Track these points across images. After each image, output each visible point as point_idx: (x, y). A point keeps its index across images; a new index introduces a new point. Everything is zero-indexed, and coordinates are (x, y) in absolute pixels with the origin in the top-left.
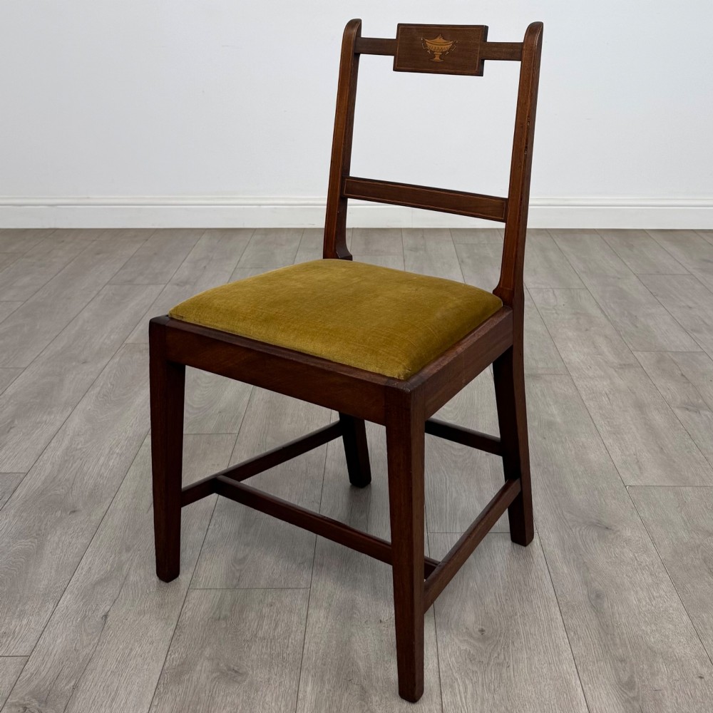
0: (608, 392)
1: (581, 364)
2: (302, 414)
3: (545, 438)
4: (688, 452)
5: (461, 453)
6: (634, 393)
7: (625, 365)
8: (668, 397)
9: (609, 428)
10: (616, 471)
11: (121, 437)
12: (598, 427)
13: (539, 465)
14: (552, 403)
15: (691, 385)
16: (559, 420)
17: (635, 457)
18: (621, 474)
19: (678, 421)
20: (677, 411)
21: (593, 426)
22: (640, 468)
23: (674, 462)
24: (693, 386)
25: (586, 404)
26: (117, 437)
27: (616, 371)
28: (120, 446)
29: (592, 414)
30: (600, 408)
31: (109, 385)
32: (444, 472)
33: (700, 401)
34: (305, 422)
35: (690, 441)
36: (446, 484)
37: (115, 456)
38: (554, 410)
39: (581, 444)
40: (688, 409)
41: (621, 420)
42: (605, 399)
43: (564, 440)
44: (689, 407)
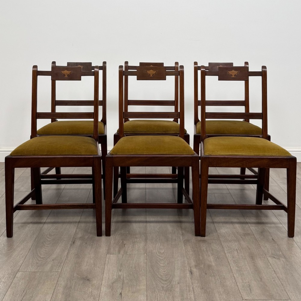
0: (237, 249)
1: (226, 234)
2: (92, 261)
3: (206, 274)
4: (274, 281)
5: (166, 283)
6: (249, 249)
7: (246, 234)
8: (265, 251)
9: (236, 268)
10: (239, 291)
11: (5, 273)
12: (232, 267)
13: (202, 288)
14: (210, 255)
15: (276, 244)
16: (213, 264)
17: (248, 283)
18: (241, 293)
19: (269, 264)
20: (269, 259)
21: (229, 267)
22: (250, 290)
23: (267, 286)
24: (277, 245)
25: (227, 255)
26: (3, 273)
27: (241, 237)
28: (4, 278)
29: (229, 261)
30: (233, 257)
31: (3, 245)
32: (157, 292)
33: (281, 253)
34: (93, 266)
35: (275, 275)
36: (158, 299)
37: (2, 283)
38: (211, 258)
39: (223, 277)
40: (274, 257)
41: (243, 264)
42: (236, 253)
43: (215, 275)
44: (275, 256)
